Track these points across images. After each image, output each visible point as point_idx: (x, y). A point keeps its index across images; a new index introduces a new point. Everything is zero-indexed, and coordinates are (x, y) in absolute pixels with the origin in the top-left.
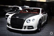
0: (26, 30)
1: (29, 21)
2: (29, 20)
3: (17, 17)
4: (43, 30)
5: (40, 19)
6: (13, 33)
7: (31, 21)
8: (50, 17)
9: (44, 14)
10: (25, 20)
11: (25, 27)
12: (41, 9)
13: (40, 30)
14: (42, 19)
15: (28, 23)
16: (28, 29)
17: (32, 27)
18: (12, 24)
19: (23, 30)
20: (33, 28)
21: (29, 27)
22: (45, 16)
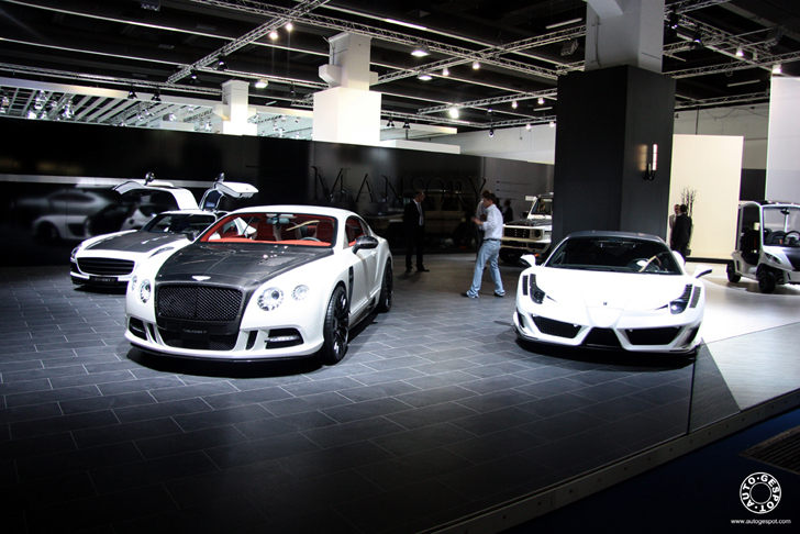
0: (260, 351)
1: (274, 302)
2: (276, 295)
3: (199, 279)
4: (357, 349)
5: (341, 284)
6: (176, 375)
7: (287, 297)
8: (414, 259)
9: (363, 247)
10: (249, 295)
11: (253, 335)
12: (342, 216)
13: (344, 351)
14: (351, 280)
15: (266, 309)
16: (270, 345)
17: (293, 335)
18: (169, 326)
19: (239, 352)
20: (300, 341)
21: (274, 332)
22: (374, 258)
